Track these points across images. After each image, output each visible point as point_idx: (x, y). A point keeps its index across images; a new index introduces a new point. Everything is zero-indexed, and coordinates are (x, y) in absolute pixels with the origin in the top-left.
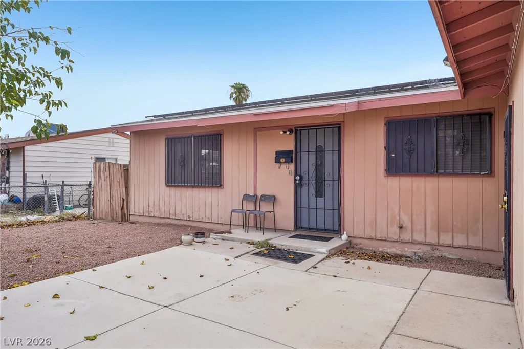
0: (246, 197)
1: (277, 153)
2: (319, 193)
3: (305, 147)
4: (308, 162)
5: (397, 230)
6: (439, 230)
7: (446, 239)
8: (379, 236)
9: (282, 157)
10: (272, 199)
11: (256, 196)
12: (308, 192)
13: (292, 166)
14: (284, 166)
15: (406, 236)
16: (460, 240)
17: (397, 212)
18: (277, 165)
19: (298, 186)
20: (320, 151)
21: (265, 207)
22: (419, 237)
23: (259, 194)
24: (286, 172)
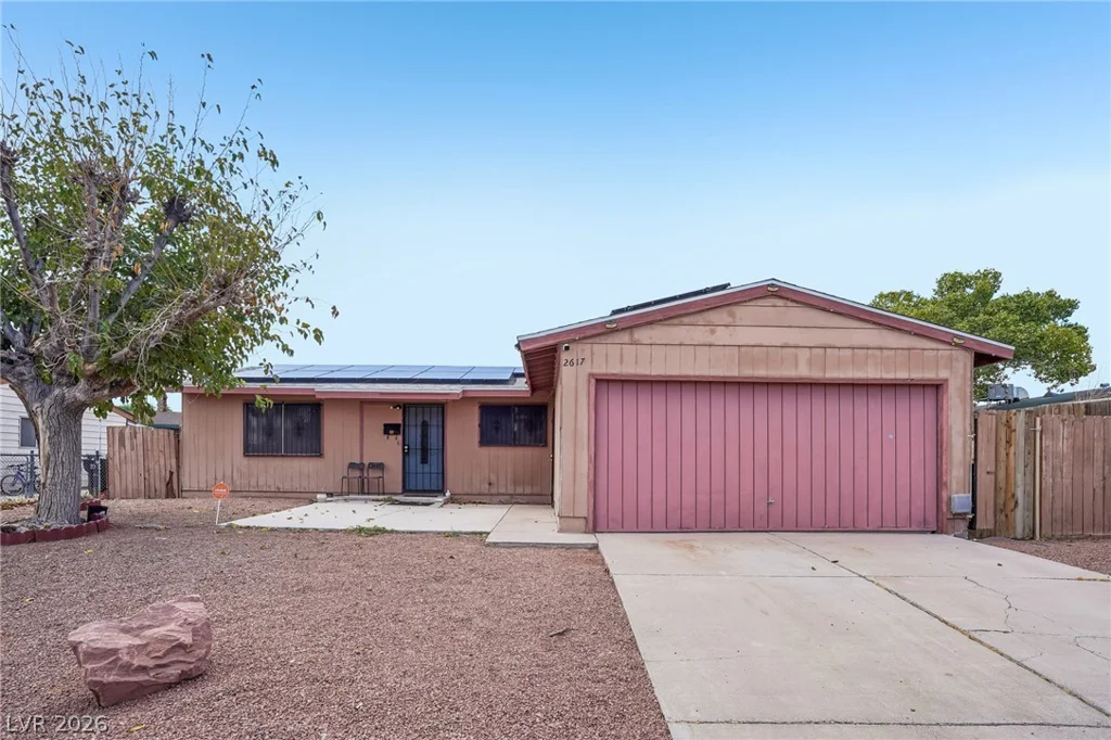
0: (352, 466)
1: (385, 425)
2: (424, 460)
3: (412, 422)
4: (415, 434)
5: (487, 486)
6: (515, 483)
7: (519, 490)
8: (474, 492)
9: (389, 429)
10: (380, 466)
11: (362, 464)
12: (415, 459)
13: (400, 437)
14: (392, 438)
15: (494, 491)
16: (528, 491)
17: (487, 472)
18: (386, 436)
19: (405, 455)
20: (425, 425)
21: (373, 474)
22: (503, 491)
23: (366, 462)
24: (395, 442)
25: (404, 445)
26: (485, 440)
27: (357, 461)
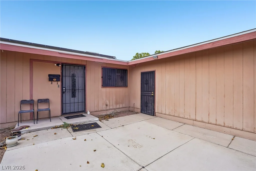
0: (23, 102)
1: (49, 75)
3: (68, 74)
4: (68, 81)
5: (105, 106)
6: (116, 103)
7: (118, 106)
8: (99, 110)
9: (51, 78)
11: (32, 100)
13: (59, 83)
14: (55, 83)
15: (108, 108)
17: (105, 100)
18: (50, 82)
20: (73, 76)
22: (111, 107)
23: (35, 98)
24: (56, 86)
25: (62, 88)
26: (105, 84)
27: (28, 99)
